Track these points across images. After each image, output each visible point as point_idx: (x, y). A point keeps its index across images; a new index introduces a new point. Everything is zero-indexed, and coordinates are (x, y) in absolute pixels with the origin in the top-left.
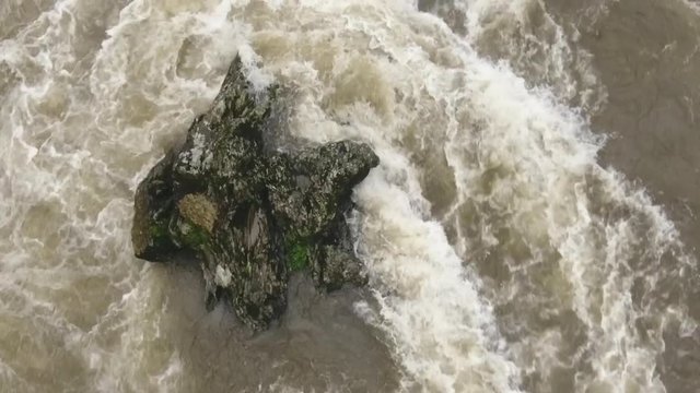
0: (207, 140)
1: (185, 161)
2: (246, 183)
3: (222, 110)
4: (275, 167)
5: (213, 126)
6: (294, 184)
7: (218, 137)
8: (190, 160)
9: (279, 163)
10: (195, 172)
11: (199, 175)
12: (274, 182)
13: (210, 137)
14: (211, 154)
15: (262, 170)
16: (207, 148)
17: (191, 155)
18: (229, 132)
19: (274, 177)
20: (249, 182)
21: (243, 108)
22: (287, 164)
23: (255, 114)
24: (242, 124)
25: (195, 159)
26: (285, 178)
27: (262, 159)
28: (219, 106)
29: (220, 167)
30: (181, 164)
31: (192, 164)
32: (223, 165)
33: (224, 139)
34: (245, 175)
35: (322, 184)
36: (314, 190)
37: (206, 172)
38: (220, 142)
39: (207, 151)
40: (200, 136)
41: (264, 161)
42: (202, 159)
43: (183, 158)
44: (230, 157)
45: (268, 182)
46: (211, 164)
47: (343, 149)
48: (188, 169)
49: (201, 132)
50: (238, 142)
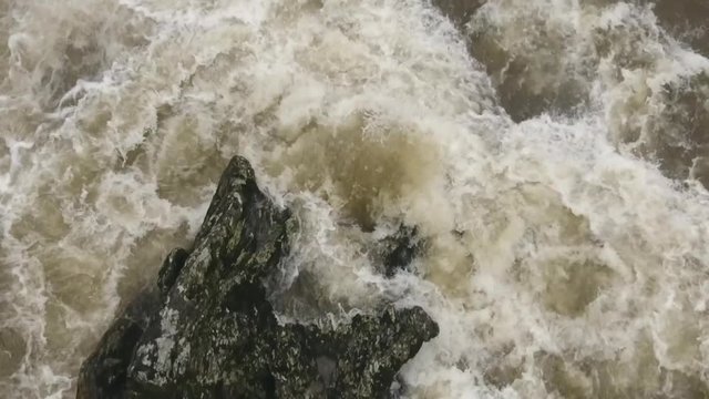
0: (181, 321)
1: (146, 362)
2: (241, 372)
3: (206, 264)
4: (287, 349)
5: (191, 293)
6: (313, 372)
7: (199, 314)
8: (154, 359)
9: (291, 344)
10: (162, 381)
11: (169, 385)
12: (283, 369)
13: (187, 314)
14: (188, 345)
15: (266, 352)
16: (180, 335)
17: (156, 349)
18: (215, 304)
19: (284, 363)
20: (246, 370)
21: (237, 252)
22: (303, 344)
23: (255, 262)
24: (236, 287)
25: (163, 357)
26: (300, 368)
27: (265, 338)
28: (201, 258)
29: (202, 369)
30: (141, 367)
31: (159, 368)
32: (206, 365)
33: (209, 316)
34: (239, 362)
35: (357, 380)
36: (344, 387)
37: (179, 378)
38: (202, 323)
39: (182, 341)
40: (171, 312)
41: (270, 340)
42: (174, 355)
43: (143, 355)
44: (216, 351)
45: (276, 370)
46: (187, 365)
47: (386, 319)
48: (151, 376)
49: (173, 305)
50: (229, 322)
